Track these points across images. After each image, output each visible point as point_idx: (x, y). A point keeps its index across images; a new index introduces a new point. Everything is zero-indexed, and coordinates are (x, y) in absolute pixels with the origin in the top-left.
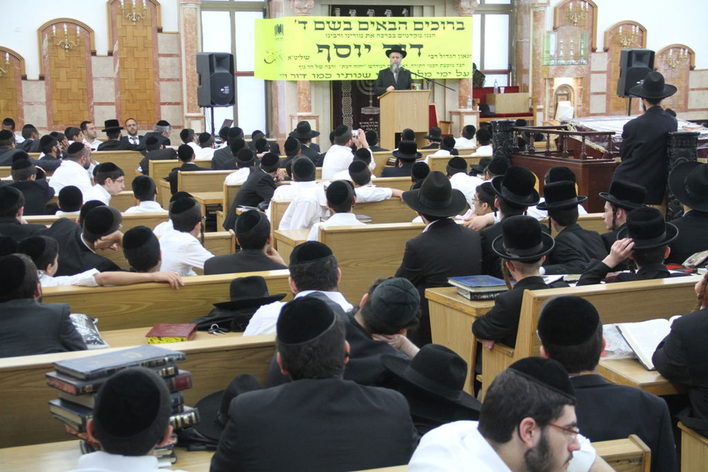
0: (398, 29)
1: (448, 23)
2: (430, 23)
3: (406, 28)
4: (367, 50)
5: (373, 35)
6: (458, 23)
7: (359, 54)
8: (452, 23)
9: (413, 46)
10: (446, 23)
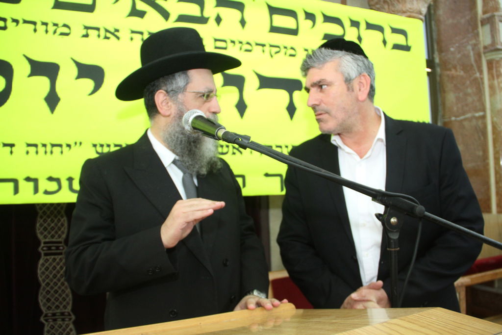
0: (212, 22)
1: (370, 26)
2: (319, 19)
3: (243, 22)
4: (89, 83)
5: (115, 33)
6: (395, 31)
7: (52, 100)
8: (380, 29)
9: (266, 82)
10: (363, 26)
